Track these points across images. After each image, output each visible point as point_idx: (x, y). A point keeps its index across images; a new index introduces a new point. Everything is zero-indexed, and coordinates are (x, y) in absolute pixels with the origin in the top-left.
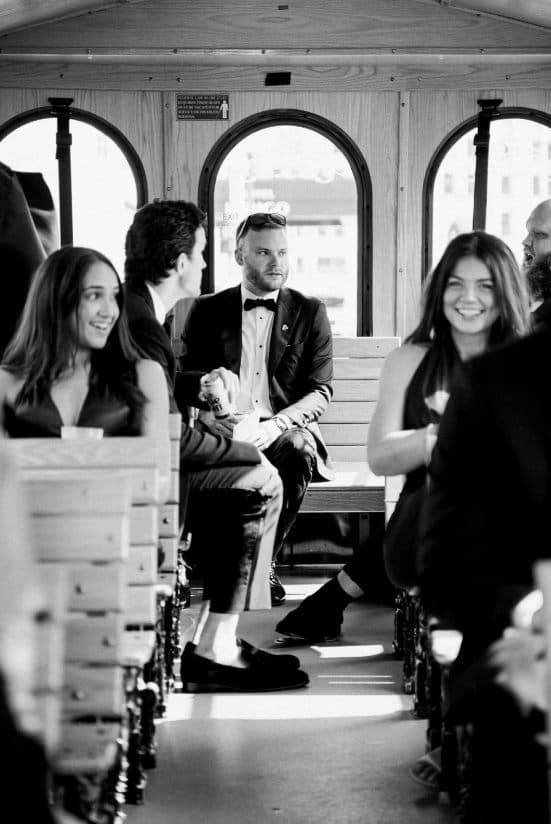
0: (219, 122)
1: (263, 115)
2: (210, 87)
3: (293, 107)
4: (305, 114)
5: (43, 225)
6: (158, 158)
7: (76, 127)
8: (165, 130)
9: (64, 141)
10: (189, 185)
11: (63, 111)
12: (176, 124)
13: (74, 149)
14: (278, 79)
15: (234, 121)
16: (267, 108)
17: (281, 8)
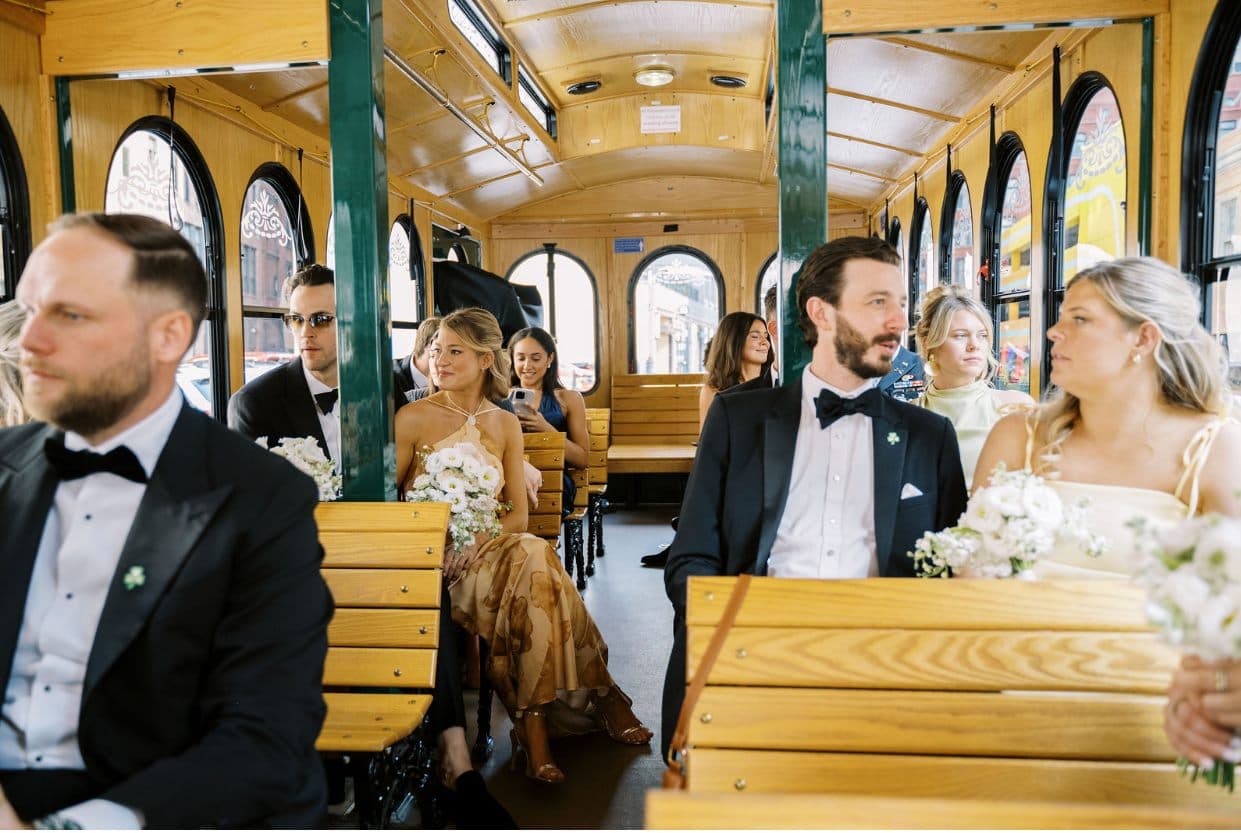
0: (638, 253)
1: (663, 249)
2: (629, 233)
3: (679, 243)
4: (687, 248)
5: (533, 314)
6: (604, 272)
7: (557, 257)
8: (608, 259)
9: (551, 266)
10: (622, 289)
11: (550, 249)
12: (614, 255)
13: (556, 271)
14: (671, 228)
15: (647, 252)
16: (665, 245)
17: (669, 189)
